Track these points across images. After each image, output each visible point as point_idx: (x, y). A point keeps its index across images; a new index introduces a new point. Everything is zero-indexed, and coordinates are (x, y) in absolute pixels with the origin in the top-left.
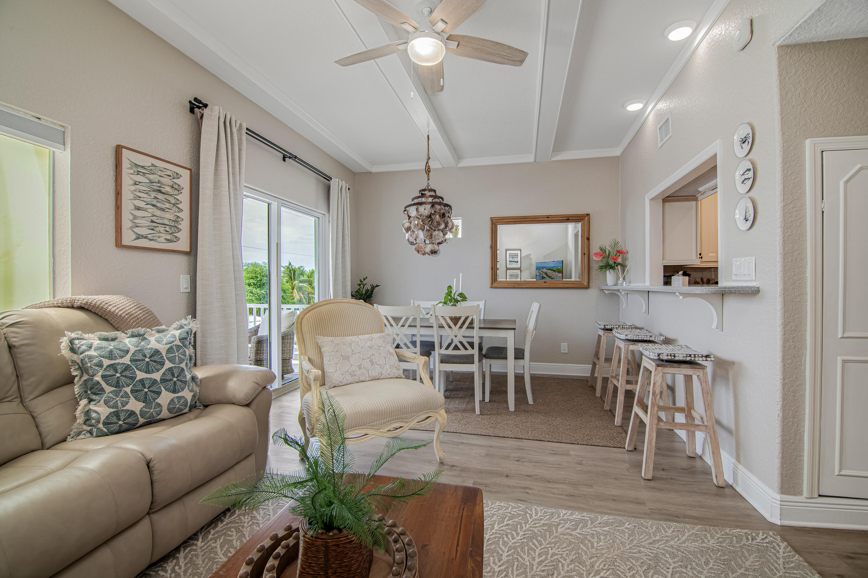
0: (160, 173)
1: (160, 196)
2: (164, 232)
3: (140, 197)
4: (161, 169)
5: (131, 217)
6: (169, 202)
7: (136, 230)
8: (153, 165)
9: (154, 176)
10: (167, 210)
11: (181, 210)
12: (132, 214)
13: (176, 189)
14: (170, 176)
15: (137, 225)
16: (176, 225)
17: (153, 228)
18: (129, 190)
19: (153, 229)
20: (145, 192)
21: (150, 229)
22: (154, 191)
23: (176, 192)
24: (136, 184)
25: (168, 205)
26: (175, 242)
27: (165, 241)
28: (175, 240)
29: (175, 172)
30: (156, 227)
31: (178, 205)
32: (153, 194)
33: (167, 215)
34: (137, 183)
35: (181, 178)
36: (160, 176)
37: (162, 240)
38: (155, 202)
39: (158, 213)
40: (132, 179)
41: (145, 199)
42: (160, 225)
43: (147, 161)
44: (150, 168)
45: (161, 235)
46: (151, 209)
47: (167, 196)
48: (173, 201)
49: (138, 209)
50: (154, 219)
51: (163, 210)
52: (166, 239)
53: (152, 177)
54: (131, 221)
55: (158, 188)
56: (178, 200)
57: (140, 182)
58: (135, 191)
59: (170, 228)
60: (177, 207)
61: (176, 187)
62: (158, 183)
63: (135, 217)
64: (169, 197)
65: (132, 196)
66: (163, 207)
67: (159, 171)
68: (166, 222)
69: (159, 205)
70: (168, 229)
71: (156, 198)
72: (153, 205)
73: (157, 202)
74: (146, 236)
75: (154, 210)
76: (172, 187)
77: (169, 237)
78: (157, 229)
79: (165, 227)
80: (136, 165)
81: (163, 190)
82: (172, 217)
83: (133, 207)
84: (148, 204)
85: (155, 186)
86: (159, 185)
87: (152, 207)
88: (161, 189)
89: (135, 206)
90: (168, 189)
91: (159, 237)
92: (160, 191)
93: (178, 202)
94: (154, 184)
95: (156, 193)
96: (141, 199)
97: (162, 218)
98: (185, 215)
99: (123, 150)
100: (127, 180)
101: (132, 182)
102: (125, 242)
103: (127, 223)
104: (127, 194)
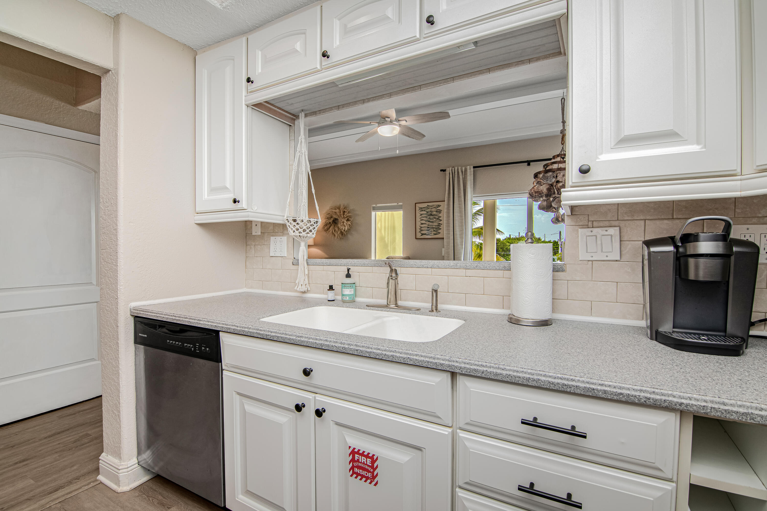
1: (431, 217)
3: (423, 219)
6: (435, 218)
7: (422, 232)
8: (428, 205)
10: (434, 222)
11: (441, 220)
12: (420, 226)
13: (439, 212)
15: (422, 230)
16: (439, 227)
17: (428, 230)
20: (425, 217)
22: (429, 215)
23: (439, 213)
25: (435, 220)
26: (439, 234)
31: (440, 219)
33: (435, 224)
35: (442, 207)
36: (431, 209)
37: (432, 234)
39: (431, 224)
40: (420, 214)
41: (425, 220)
43: (425, 205)
44: (427, 207)
45: (432, 232)
48: (437, 217)
49: (422, 224)
50: (429, 226)
51: (432, 222)
52: (434, 234)
53: (427, 210)
54: (420, 229)
56: (439, 216)
57: (423, 214)
58: (421, 217)
59: (436, 229)
60: (439, 219)
63: (421, 227)
65: (420, 220)
67: (431, 207)
68: (434, 227)
69: (431, 220)
71: (429, 218)
72: (428, 221)
74: (426, 234)
76: (437, 211)
77: (435, 233)
78: (430, 230)
79: (434, 229)
80: (422, 208)
81: (432, 214)
82: (437, 224)
83: (420, 224)
86: (431, 212)
87: (428, 222)
90: (435, 213)
91: (431, 233)
92: (431, 215)
94: (429, 213)
97: (432, 225)
99: (416, 204)
100: (418, 215)
101: (420, 215)
102: (418, 237)
103: (418, 230)
104: (418, 220)
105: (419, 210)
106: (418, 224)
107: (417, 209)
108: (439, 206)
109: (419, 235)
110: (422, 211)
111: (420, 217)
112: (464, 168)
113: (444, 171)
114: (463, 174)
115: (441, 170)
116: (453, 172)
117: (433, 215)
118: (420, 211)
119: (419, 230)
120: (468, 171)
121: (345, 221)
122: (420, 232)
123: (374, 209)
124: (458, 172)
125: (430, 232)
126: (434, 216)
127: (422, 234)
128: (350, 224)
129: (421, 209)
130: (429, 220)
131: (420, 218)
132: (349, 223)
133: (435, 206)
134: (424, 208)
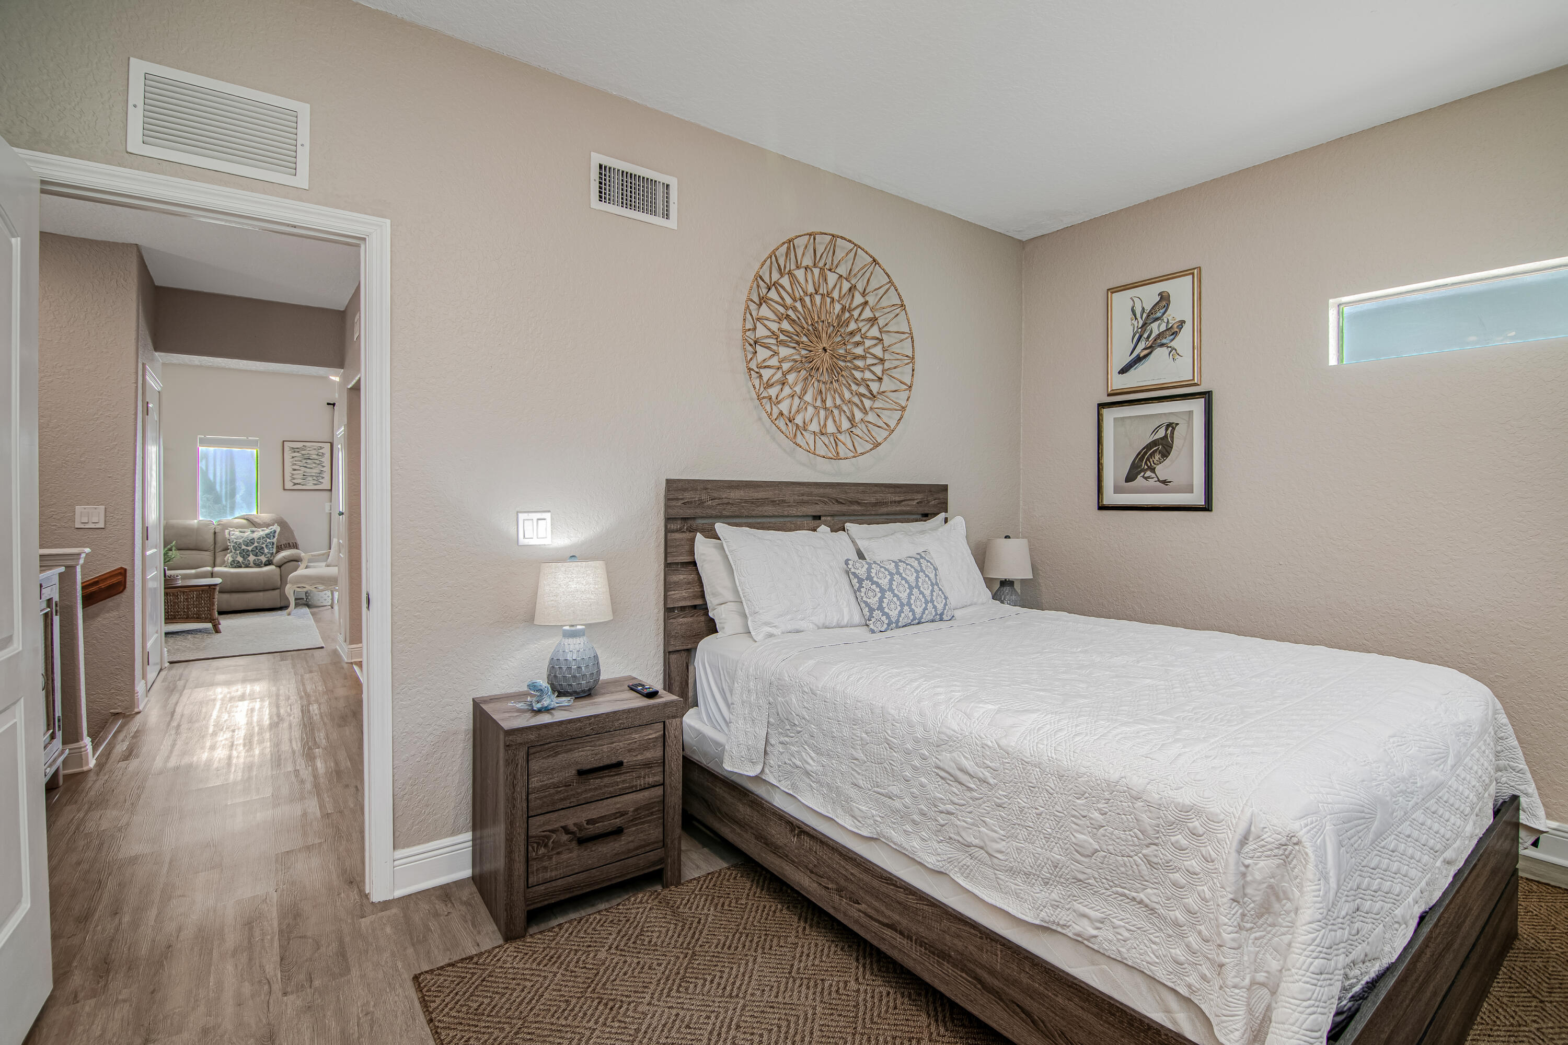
1: (309, 461)
2: (312, 480)
3: (296, 464)
4: (310, 446)
5: (290, 475)
6: (315, 463)
7: (294, 481)
8: (303, 446)
10: (314, 468)
11: (323, 466)
12: (290, 473)
14: (316, 449)
15: (294, 478)
16: (321, 475)
18: (289, 462)
19: (305, 480)
20: (299, 460)
21: (303, 480)
22: (305, 459)
23: (321, 457)
25: (314, 465)
26: (320, 485)
32: (305, 461)
33: (314, 471)
34: (294, 457)
35: (324, 449)
36: (309, 450)
37: (311, 485)
38: (305, 465)
39: (308, 470)
41: (299, 465)
42: (309, 477)
43: (300, 445)
44: (302, 448)
45: (310, 482)
48: (317, 462)
49: (295, 470)
50: (305, 474)
51: (311, 468)
53: (303, 452)
54: (290, 477)
58: (293, 461)
59: (317, 478)
60: (321, 465)
61: (321, 454)
62: (308, 454)
63: (293, 475)
64: (316, 460)
65: (290, 464)
66: (311, 466)
67: (308, 448)
68: (314, 474)
69: (308, 466)
70: (314, 478)
71: (306, 463)
74: (301, 484)
75: (306, 469)
76: (318, 455)
77: (315, 482)
78: (308, 479)
80: (292, 447)
82: (318, 471)
83: (291, 470)
84: (301, 467)
85: (306, 456)
86: (308, 456)
87: (303, 468)
88: (311, 457)
89: (293, 469)
90: (315, 456)
92: (309, 459)
93: (322, 462)
95: (307, 460)
97: (311, 473)
98: (327, 469)
99: (285, 443)
100: (287, 457)
101: (290, 457)
102: (287, 487)
103: (287, 477)
104: (287, 464)
106: (288, 469)
107: (286, 449)
108: (321, 448)
109: (289, 485)
110: (294, 452)
111: (291, 460)
113: (334, 405)
115: (328, 404)
117: (312, 459)
118: (290, 452)
122: (291, 480)
123: (203, 442)
125: (308, 482)
126: (314, 461)
127: (295, 484)
129: (294, 450)
131: (291, 462)
133: (315, 447)
134: (297, 448)
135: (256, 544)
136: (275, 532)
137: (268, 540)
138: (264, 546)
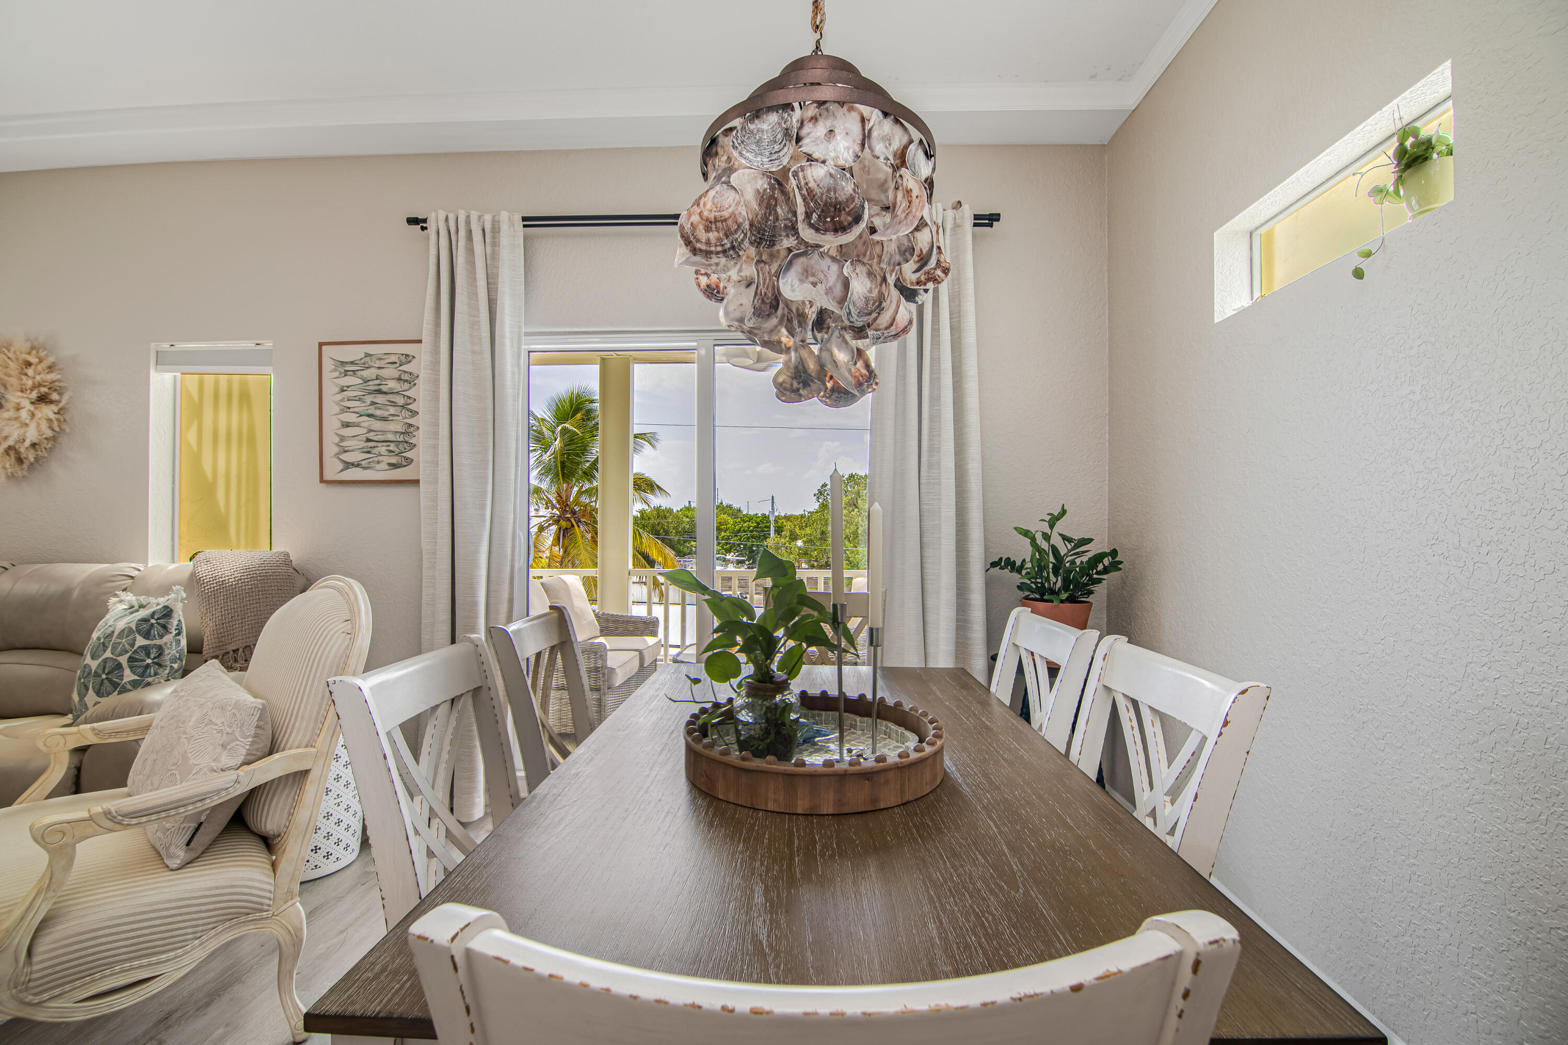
0: (378, 364)
1: (380, 399)
2: (386, 453)
3: (349, 408)
4: (380, 356)
5: (337, 439)
6: (393, 404)
7: (345, 457)
8: (367, 355)
9: (369, 370)
10: (391, 418)
11: (414, 413)
12: (337, 434)
13: (406, 381)
14: (395, 363)
15: (346, 449)
16: (407, 439)
17: (369, 449)
18: (334, 401)
19: (369, 452)
20: (357, 398)
21: (364, 452)
22: (370, 393)
23: (407, 386)
24: (343, 391)
25: (392, 410)
26: (405, 466)
27: (387, 467)
28: (405, 464)
29: (403, 355)
30: (374, 447)
31: (410, 406)
32: (369, 399)
33: (392, 426)
34: (345, 388)
35: (414, 361)
36: (379, 368)
37: (383, 466)
38: (372, 411)
39: (377, 425)
40: (336, 385)
41: (356, 410)
42: (379, 444)
43: (357, 353)
44: (362, 361)
45: (380, 458)
46: (366, 422)
47: (391, 396)
48: (400, 401)
49: (347, 425)
50: (371, 436)
51: (384, 419)
52: (390, 464)
53: (366, 373)
54: (337, 445)
55: (376, 388)
56: (409, 398)
57: (348, 387)
58: (342, 400)
59: (397, 446)
60: (408, 410)
61: (406, 377)
62: (377, 379)
63: (343, 438)
64: (395, 396)
65: (337, 409)
66: (385, 414)
67: (378, 361)
68: (390, 437)
69: (378, 413)
70: (393, 447)
71: (373, 403)
72: (369, 416)
73: (376, 408)
74: (358, 464)
75: (370, 423)
76: (399, 379)
77: (394, 460)
78: (375, 451)
79: (389, 446)
80: (342, 363)
81: (384, 388)
82: (399, 428)
83: (339, 425)
84: (361, 416)
85: (372, 386)
86: (378, 382)
87: (367, 418)
88: (381, 387)
89: (342, 422)
90: (392, 385)
91: (378, 462)
92: (380, 392)
93: (409, 401)
94: (370, 383)
95: (374, 395)
96: (351, 410)
97: (384, 432)
99: (324, 348)
100: (330, 389)
101: (337, 390)
102: (327, 477)
103: (330, 449)
104: (330, 408)
105: (335, 370)
106: (332, 424)
107: (328, 365)
108: (408, 358)
109: (333, 470)
110: (346, 373)
111: (340, 397)
112: (488, 218)
113: (420, 222)
114: (487, 240)
115: (409, 221)
116: (453, 230)
117: (385, 393)
118: (337, 374)
119: (336, 450)
120: (504, 227)
121: (26, 404)
122: (337, 455)
123: (162, 360)
124: (469, 232)
125: (376, 459)
126: (390, 397)
127: (348, 465)
128: (52, 416)
129: (345, 367)
130: (370, 412)
131: (338, 404)
132: (48, 411)
133: (393, 358)
134: (352, 363)
135: (108, 654)
136: (167, 613)
137: (141, 641)
138: (123, 660)
